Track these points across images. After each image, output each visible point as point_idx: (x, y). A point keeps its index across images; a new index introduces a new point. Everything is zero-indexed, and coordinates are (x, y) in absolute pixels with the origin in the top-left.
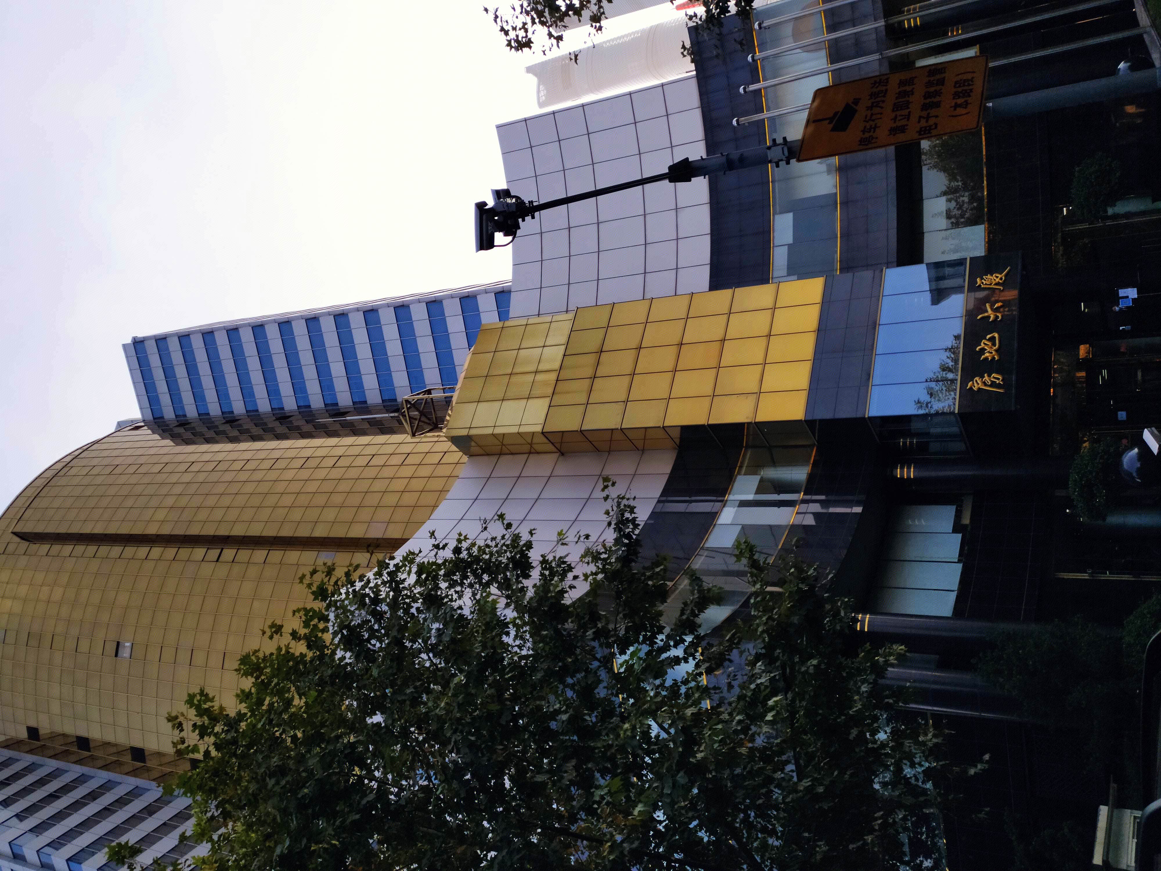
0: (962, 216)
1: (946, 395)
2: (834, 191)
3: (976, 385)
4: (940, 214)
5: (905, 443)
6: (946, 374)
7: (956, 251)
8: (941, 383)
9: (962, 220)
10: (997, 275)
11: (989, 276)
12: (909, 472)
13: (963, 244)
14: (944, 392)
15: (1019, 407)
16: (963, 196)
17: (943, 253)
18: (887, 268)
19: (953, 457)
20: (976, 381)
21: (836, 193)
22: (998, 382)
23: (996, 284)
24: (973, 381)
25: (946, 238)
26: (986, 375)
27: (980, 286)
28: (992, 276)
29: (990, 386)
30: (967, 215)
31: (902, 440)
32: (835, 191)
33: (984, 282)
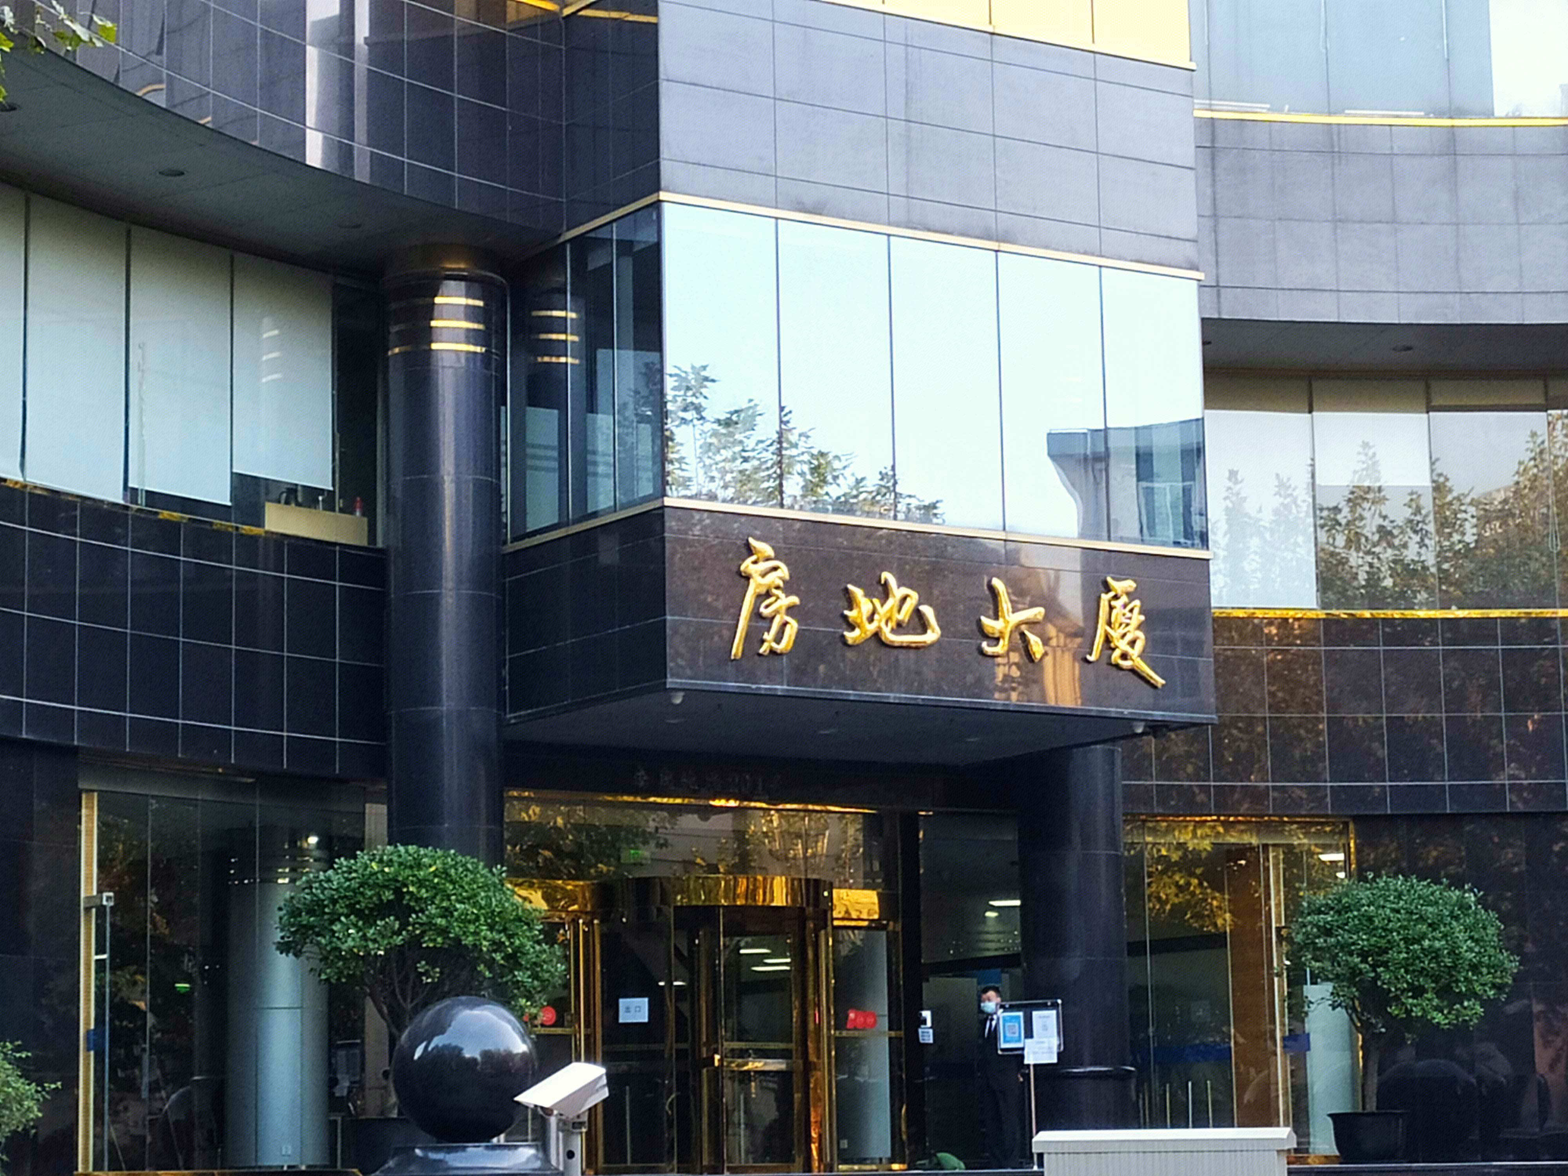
0: (1355, 540)
1: (724, 472)
2: (1500, 109)
3: (764, 566)
4: (1373, 466)
5: (560, 325)
6: (802, 474)
7: (1234, 514)
8: (769, 456)
9: (1341, 541)
10: (1140, 645)
11: (1138, 618)
12: (453, 335)
13: (1254, 542)
14: (738, 465)
15: (678, 701)
16: (1422, 544)
17: (1233, 475)
18: (1201, 286)
19: (506, 488)
20: (775, 569)
21: (1490, 114)
22: (769, 636)
23: (1108, 640)
24: (776, 558)
25: (1283, 486)
26: (794, 600)
27: (1107, 588)
28: (1139, 627)
29: (756, 615)
30: (1355, 559)
31: (572, 315)
32: (1496, 114)
33: (1117, 604)
